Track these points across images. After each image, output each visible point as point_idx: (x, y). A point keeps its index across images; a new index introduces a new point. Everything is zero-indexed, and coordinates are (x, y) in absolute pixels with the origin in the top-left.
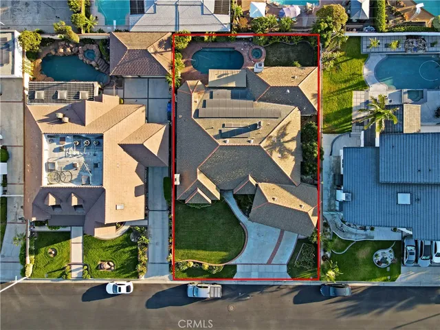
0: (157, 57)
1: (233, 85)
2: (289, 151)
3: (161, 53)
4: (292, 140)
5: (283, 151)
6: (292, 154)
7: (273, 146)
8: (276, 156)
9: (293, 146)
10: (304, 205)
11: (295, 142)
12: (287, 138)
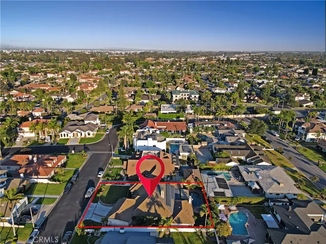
0: (191, 176)
1: (182, 195)
2: (150, 208)
3: (193, 177)
4: (156, 210)
5: (150, 205)
6: (148, 211)
7: (152, 199)
8: (147, 200)
9: (152, 211)
10: (122, 211)
11: (154, 212)
12: (157, 207)
